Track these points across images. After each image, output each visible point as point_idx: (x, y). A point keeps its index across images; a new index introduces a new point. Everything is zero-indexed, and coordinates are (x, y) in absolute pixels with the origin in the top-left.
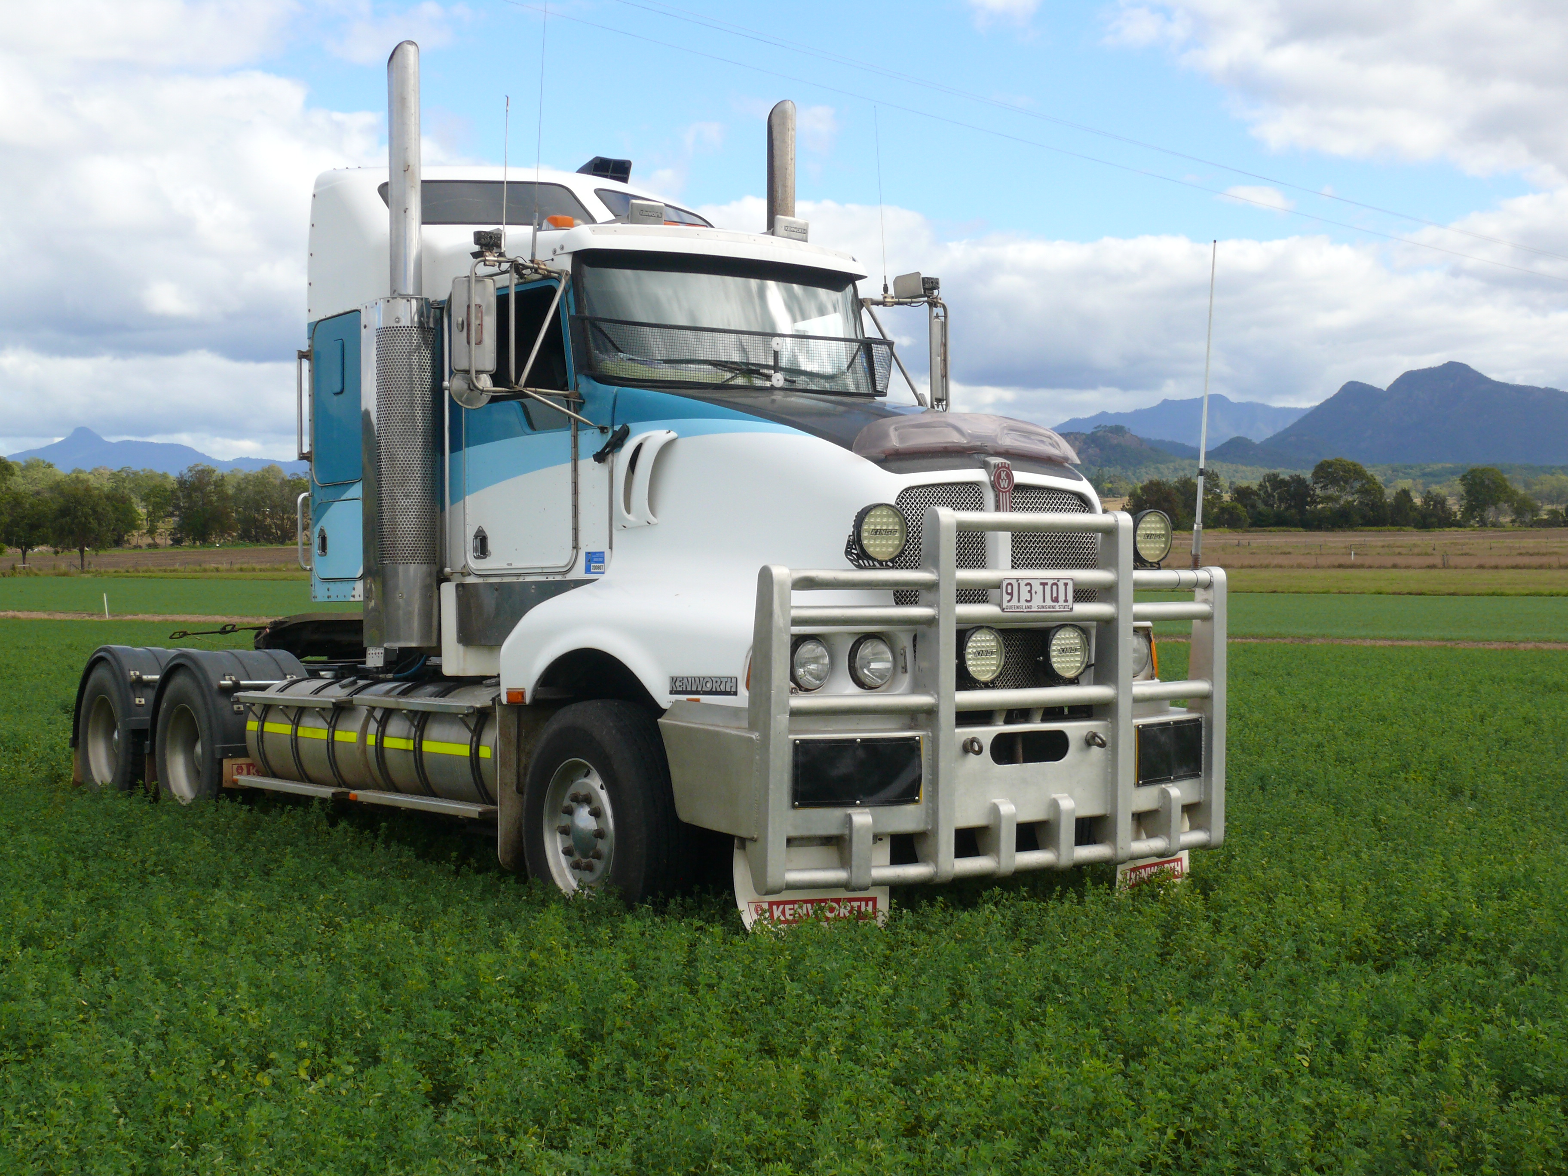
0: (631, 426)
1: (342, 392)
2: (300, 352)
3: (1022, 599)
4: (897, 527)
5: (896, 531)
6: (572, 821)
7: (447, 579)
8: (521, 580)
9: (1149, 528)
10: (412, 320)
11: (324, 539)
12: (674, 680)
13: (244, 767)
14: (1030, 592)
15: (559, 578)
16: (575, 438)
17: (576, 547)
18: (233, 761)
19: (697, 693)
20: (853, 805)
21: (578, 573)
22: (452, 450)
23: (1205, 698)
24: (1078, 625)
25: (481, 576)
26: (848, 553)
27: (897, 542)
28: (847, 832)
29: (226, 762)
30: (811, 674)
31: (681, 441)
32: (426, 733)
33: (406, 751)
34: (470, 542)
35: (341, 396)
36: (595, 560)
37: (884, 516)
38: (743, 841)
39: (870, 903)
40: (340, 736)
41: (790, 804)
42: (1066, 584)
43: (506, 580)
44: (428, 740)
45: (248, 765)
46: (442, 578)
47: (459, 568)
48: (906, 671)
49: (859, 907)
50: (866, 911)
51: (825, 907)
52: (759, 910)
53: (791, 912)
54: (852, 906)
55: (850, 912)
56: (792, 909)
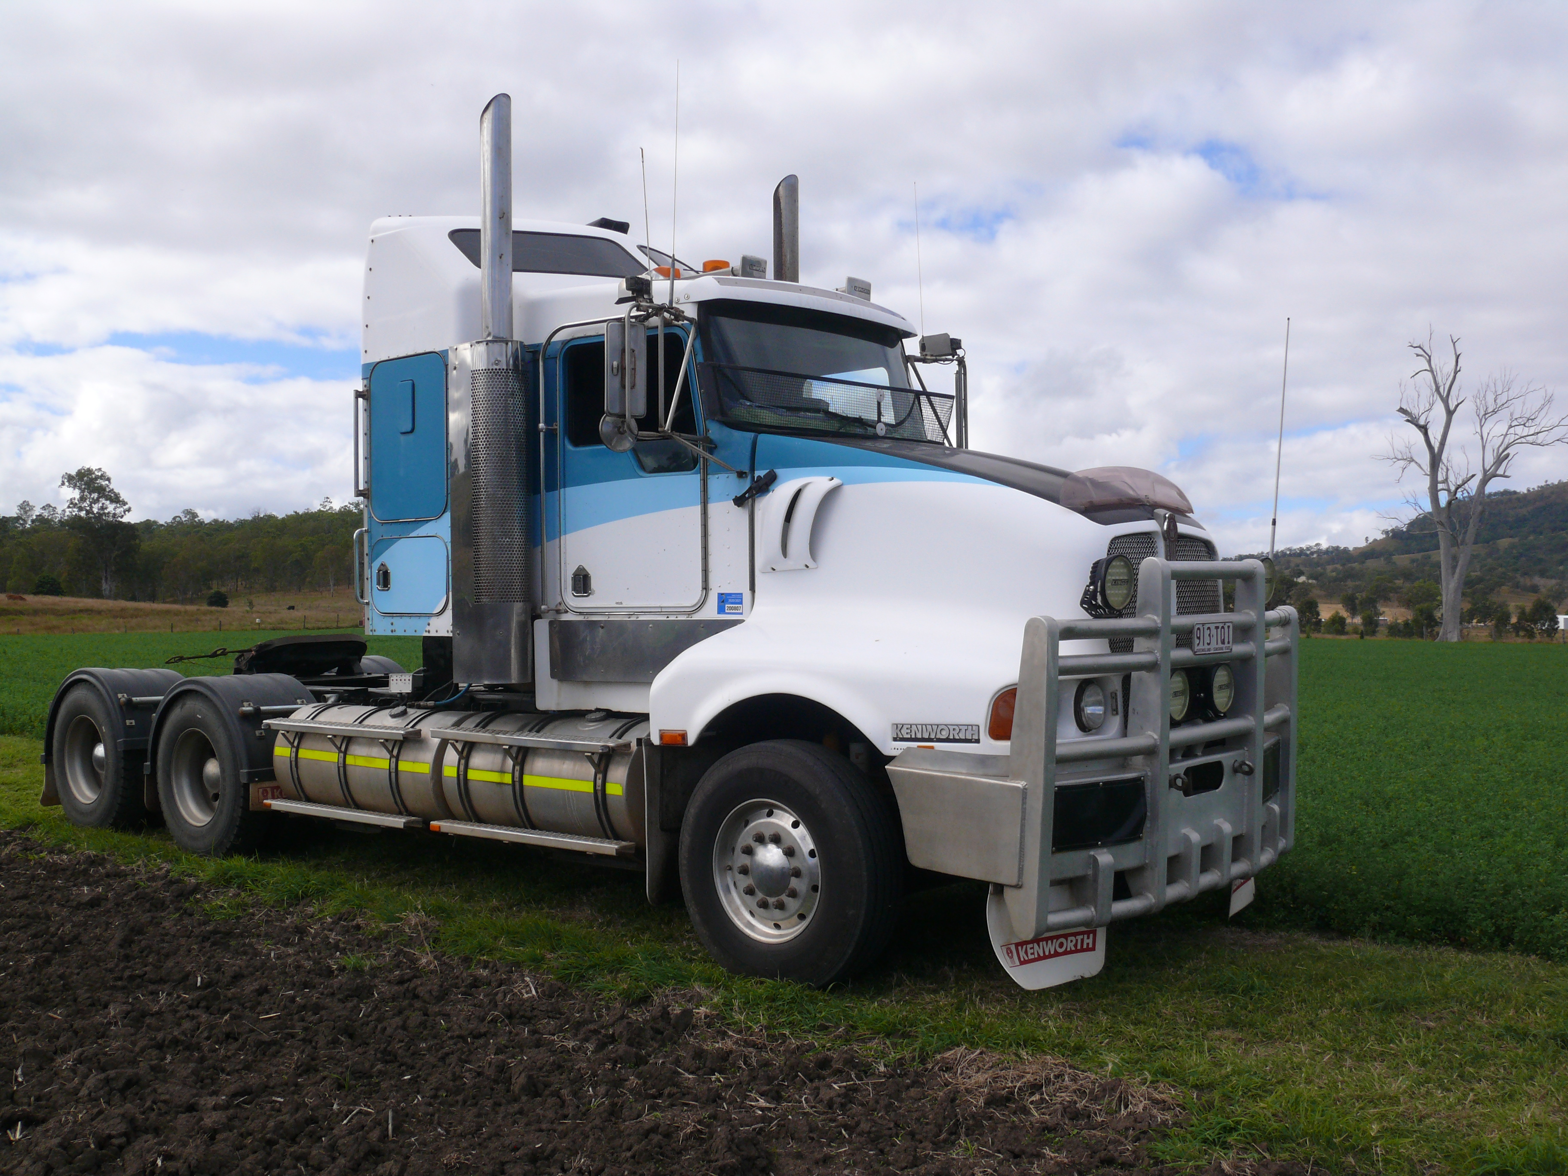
0: (779, 472)
1: (412, 431)
2: (357, 391)
3: (1204, 642)
4: (1126, 577)
5: (1126, 581)
6: (753, 861)
7: (539, 617)
8: (633, 618)
10: (508, 364)
11: (385, 575)
12: (898, 727)
13: (269, 790)
14: (1210, 634)
16: (704, 480)
17: (706, 588)
18: (259, 785)
19: (930, 740)
20: (1094, 846)
21: (710, 612)
22: (547, 490)
24: (1228, 664)
25: (582, 614)
26: (1085, 605)
27: (1126, 591)
28: (1090, 872)
29: (252, 788)
31: (848, 489)
32: (527, 768)
33: (500, 784)
34: (569, 581)
35: (411, 436)
36: (730, 601)
38: (1000, 889)
40: (404, 766)
41: (1051, 849)
42: (1229, 627)
43: (615, 618)
44: (531, 774)
45: (273, 788)
46: (535, 615)
47: (553, 606)
48: (1117, 714)
49: (1082, 941)
50: (1088, 944)
51: (1056, 943)
52: (1009, 952)
53: (1032, 951)
54: (1077, 940)
55: (1076, 946)
56: (1032, 948)
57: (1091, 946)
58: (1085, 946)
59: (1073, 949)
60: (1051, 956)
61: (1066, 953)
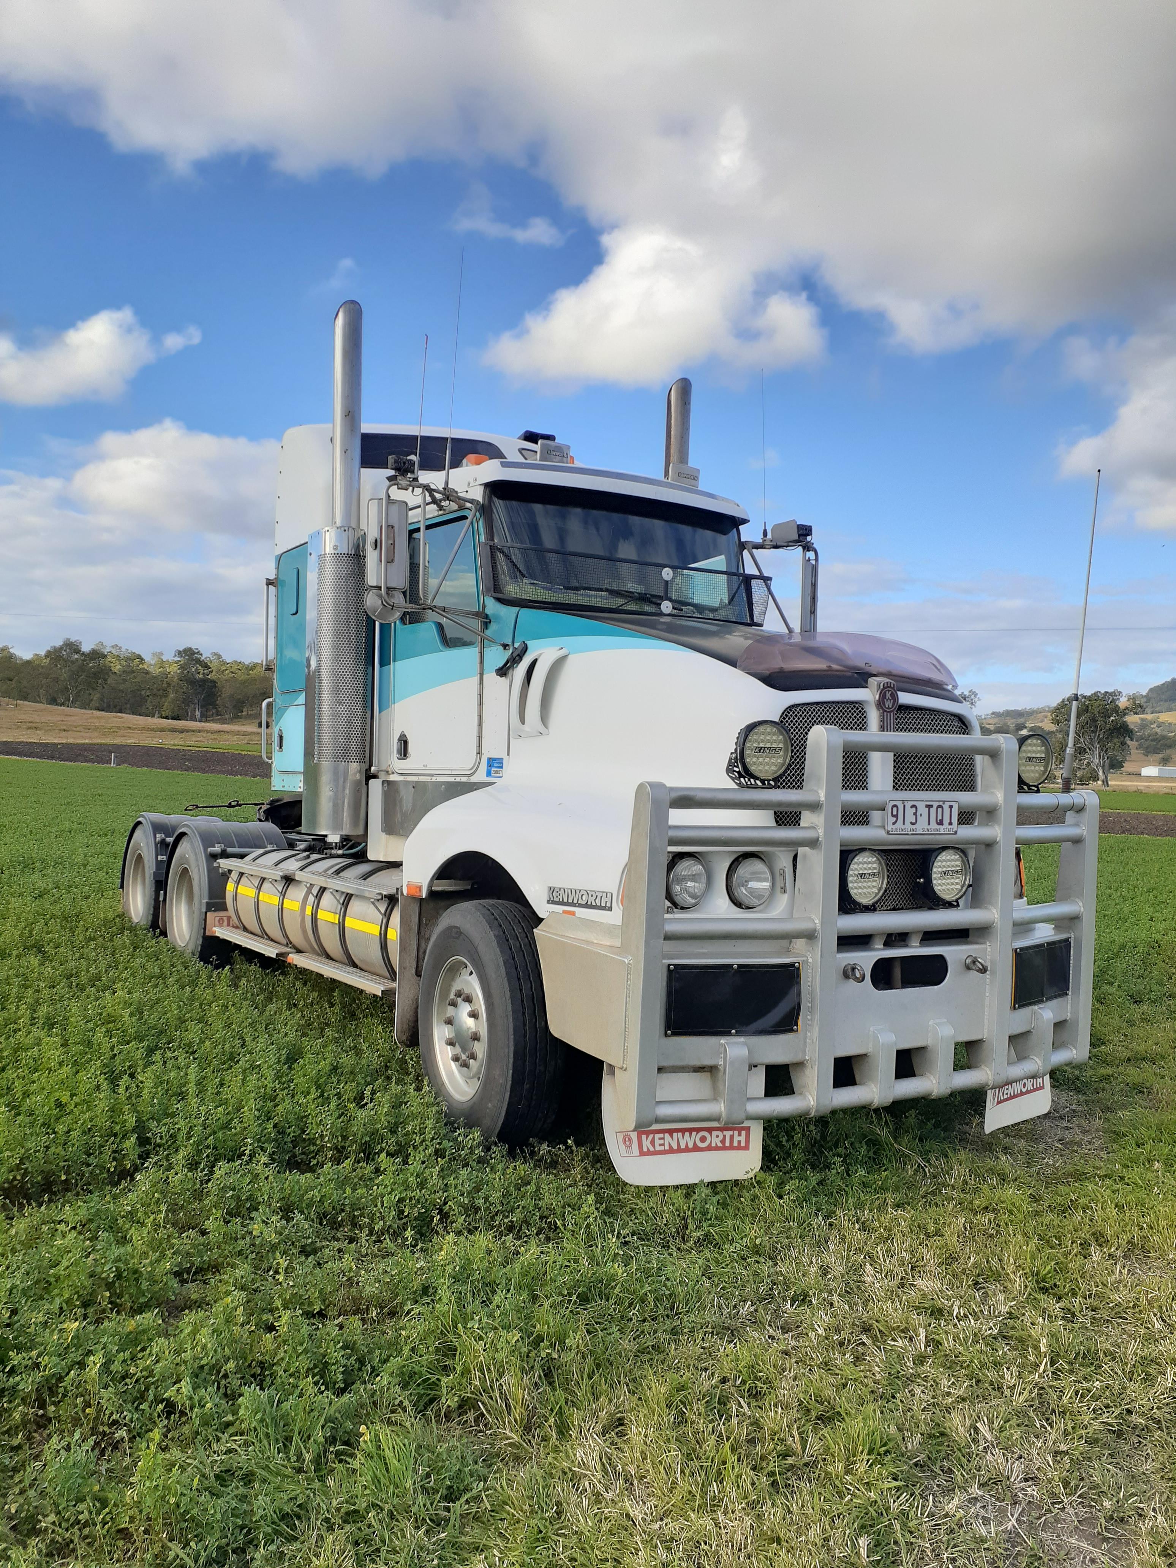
0: (528, 643)
1: (297, 613)
2: (267, 579)
3: (907, 822)
4: (781, 745)
5: (780, 749)
6: (455, 1016)
7: (375, 776)
8: (434, 779)
9: (1030, 751)
11: (281, 737)
12: (552, 890)
13: (225, 919)
14: (915, 814)
15: (464, 779)
16: (482, 654)
17: (479, 753)
18: (215, 914)
19: (572, 904)
20: (728, 1034)
21: (481, 776)
22: (382, 665)
23: (1074, 919)
24: (960, 849)
25: (401, 774)
26: (729, 771)
27: (780, 760)
28: (721, 1062)
29: (209, 915)
30: (688, 892)
31: (570, 657)
32: (348, 911)
33: (334, 924)
34: (395, 746)
35: (297, 618)
36: (495, 764)
37: (769, 734)
38: (612, 1068)
39: (743, 1133)
40: (287, 902)
41: (663, 1032)
42: (951, 807)
43: (422, 779)
44: (350, 916)
45: (228, 918)
46: (370, 776)
47: (384, 768)
48: (785, 892)
49: (732, 1137)
50: (739, 1142)
51: (696, 1137)
52: (627, 1140)
53: (662, 1142)
54: (725, 1136)
55: (723, 1141)
56: (663, 1138)
57: (743, 1144)
58: (736, 1144)
59: (720, 1145)
60: (687, 1150)
61: (709, 1148)
